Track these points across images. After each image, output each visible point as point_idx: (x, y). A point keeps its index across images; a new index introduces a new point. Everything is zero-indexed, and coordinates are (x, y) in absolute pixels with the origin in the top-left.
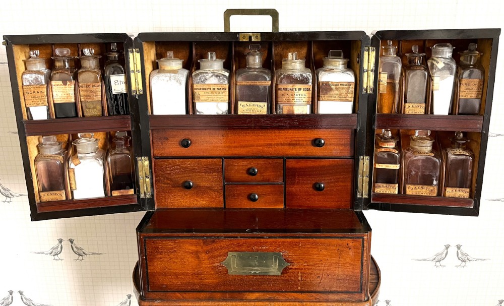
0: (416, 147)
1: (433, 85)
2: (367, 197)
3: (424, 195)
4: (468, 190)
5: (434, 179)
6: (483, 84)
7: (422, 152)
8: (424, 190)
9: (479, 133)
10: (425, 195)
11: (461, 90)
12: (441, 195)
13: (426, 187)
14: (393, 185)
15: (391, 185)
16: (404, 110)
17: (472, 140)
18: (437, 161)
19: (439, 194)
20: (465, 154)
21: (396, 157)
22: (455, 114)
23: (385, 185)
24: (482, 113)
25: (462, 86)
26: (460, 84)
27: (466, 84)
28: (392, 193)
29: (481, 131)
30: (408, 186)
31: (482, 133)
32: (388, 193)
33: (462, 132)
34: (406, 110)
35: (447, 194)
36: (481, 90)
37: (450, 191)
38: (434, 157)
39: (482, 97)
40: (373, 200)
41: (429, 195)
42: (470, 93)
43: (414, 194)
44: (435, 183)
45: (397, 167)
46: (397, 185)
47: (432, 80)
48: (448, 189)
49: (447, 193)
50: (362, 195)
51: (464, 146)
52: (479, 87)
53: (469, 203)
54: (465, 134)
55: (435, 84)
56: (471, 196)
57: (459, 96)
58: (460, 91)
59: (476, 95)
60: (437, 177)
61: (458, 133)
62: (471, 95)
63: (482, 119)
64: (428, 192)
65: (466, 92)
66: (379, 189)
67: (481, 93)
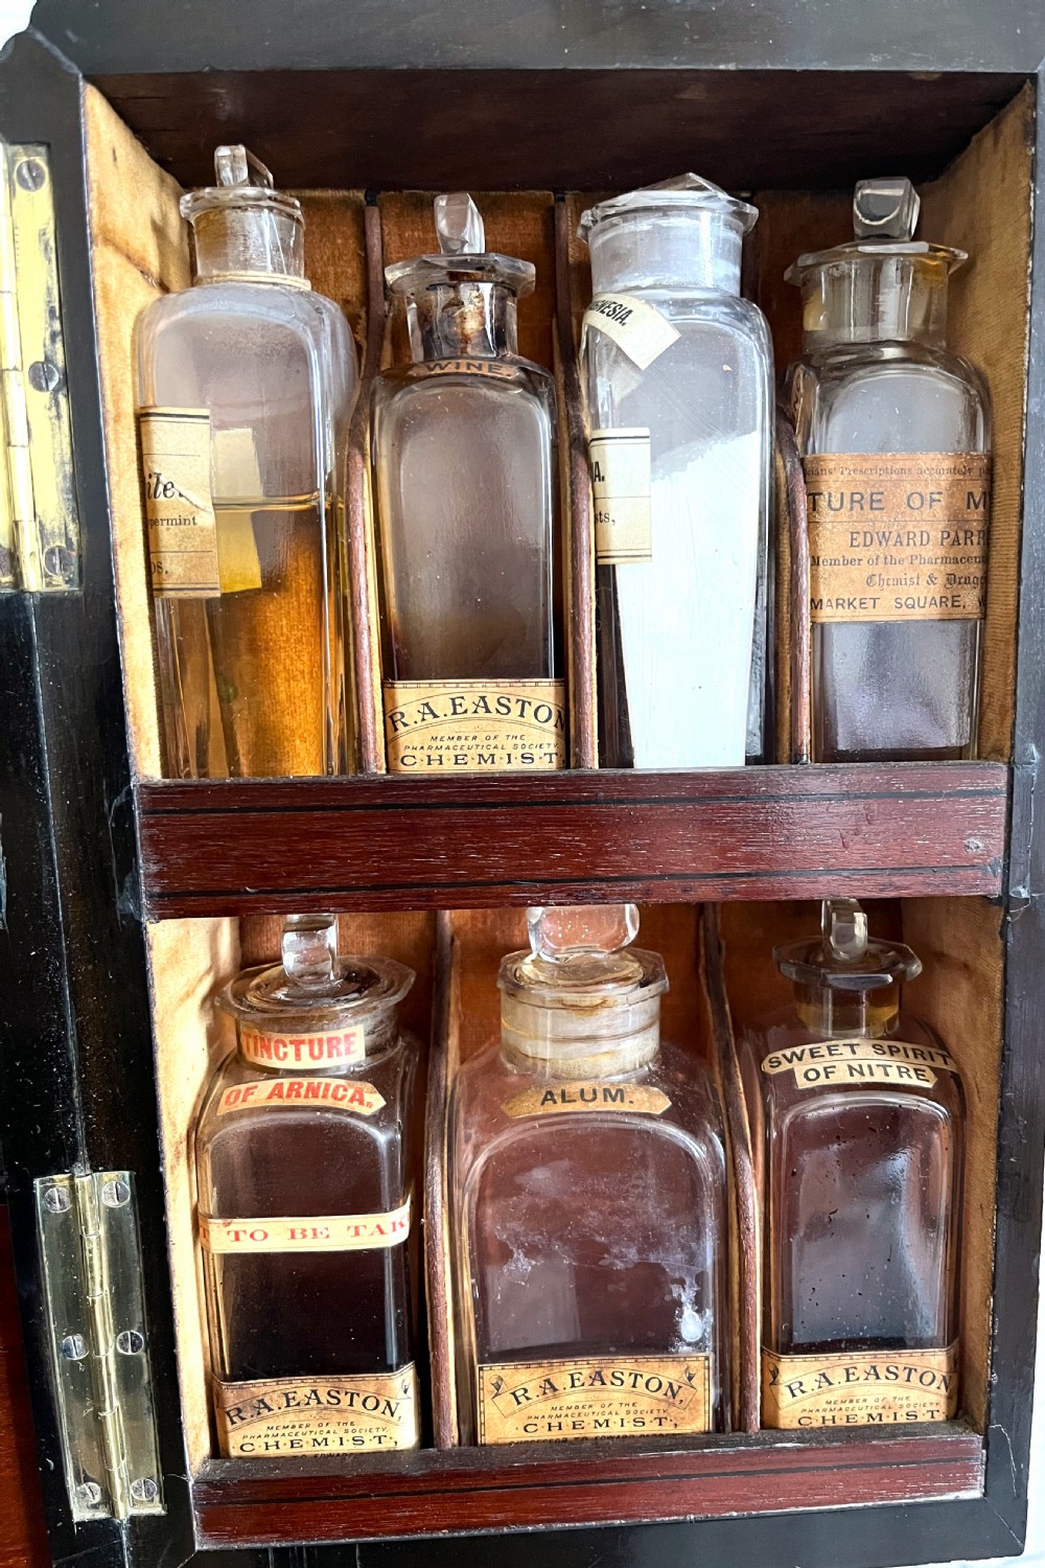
0: (543, 1050)
1: (598, 518)
2: (157, 1509)
3: (615, 1430)
4: (937, 1361)
5: (687, 1296)
6: (989, 495)
7: (573, 1088)
8: (616, 1395)
9: (985, 899)
10: (629, 1429)
11: (826, 551)
12: (741, 1425)
13: (625, 1366)
14: (368, 1383)
15: (348, 1383)
16: (390, 742)
17: (934, 958)
18: (698, 1150)
19: (729, 1416)
20: (894, 1078)
21: (372, 1144)
22: (795, 758)
23: (302, 1387)
24: (996, 734)
25: (826, 516)
26: (813, 496)
27: (857, 500)
28: (370, 1446)
29: (995, 888)
30: (489, 1375)
31: (1005, 901)
32: (333, 1448)
33: (866, 905)
34: (407, 739)
35: (791, 1411)
36: (975, 550)
37: (810, 1383)
38: (667, 1116)
39: (984, 602)
40: (207, 1526)
41: (651, 1428)
42: (895, 571)
43: (543, 1434)
44: (693, 1325)
45: (384, 1230)
46: (406, 1376)
47: (595, 475)
48: (795, 1370)
49: (785, 1398)
50: (108, 1499)
51: (889, 1012)
52: (956, 519)
53: (952, 1465)
54: (888, 915)
55: (614, 507)
56: (960, 1408)
57: (816, 604)
58: (815, 561)
59: (936, 591)
60: (700, 1279)
61: (842, 908)
62: (905, 592)
63: (1002, 784)
64: (645, 1403)
65: (866, 570)
66: (260, 1428)
67: (975, 570)
